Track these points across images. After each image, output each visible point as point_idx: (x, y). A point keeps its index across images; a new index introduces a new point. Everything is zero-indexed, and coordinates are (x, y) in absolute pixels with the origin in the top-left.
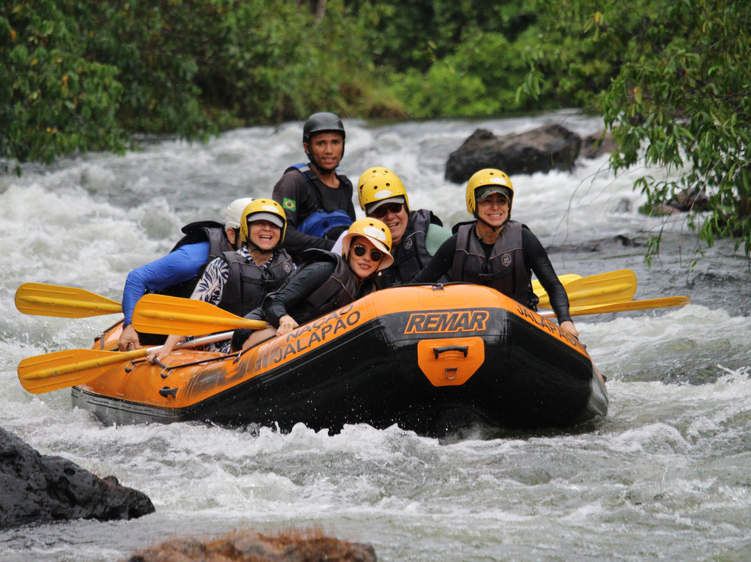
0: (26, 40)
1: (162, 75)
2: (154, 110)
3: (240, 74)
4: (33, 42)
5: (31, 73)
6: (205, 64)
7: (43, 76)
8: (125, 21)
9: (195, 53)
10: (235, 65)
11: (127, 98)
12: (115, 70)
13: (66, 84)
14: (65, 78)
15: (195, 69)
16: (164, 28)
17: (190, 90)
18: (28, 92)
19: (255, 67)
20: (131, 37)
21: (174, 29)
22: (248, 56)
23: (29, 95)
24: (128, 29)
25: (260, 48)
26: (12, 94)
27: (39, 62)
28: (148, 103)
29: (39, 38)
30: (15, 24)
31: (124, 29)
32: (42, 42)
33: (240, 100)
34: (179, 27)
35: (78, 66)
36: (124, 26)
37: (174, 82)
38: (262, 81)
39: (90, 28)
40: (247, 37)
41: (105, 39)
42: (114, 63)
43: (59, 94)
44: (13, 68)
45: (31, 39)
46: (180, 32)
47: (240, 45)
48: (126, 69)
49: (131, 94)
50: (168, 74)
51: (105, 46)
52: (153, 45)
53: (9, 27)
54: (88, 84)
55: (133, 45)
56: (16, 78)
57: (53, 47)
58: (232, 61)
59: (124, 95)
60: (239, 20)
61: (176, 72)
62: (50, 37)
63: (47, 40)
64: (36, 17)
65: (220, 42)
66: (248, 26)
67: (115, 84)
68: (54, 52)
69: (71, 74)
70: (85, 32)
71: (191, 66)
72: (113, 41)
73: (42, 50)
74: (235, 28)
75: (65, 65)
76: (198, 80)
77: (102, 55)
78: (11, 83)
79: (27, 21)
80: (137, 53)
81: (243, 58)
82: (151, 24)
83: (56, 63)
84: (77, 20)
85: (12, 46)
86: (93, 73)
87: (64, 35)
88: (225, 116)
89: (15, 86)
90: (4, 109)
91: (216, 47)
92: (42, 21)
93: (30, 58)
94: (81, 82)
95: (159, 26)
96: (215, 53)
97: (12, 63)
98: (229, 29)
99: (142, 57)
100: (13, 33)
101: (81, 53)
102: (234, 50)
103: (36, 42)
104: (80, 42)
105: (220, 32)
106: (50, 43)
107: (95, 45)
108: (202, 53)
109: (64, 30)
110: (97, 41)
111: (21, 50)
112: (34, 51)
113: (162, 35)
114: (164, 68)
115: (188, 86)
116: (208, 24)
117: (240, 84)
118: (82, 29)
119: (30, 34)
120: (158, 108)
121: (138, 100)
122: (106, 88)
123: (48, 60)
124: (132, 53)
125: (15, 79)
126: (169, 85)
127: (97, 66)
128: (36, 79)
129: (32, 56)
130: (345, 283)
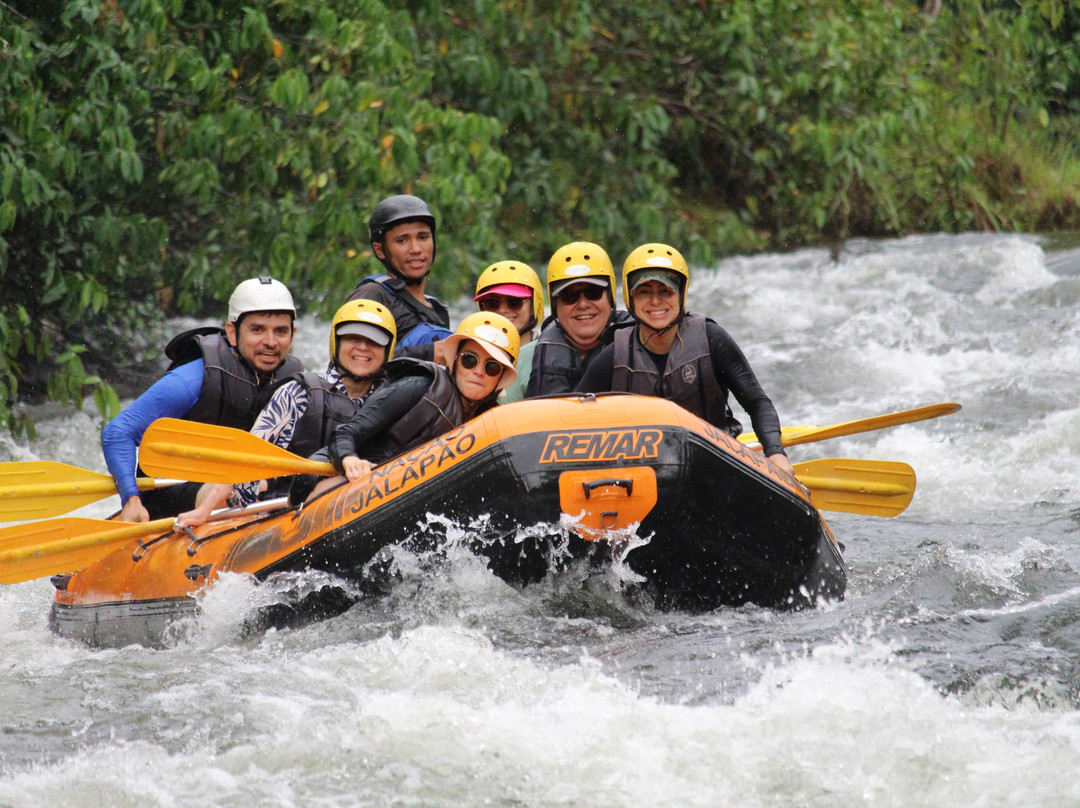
0: (304, 61)
1: (595, 137)
2: (576, 212)
3: (759, 136)
4: (319, 66)
5: (313, 132)
6: (685, 112)
7: (340, 140)
8: (516, 21)
9: (662, 90)
10: (750, 115)
11: (517, 186)
12: (495, 126)
13: (389, 154)
14: (388, 141)
15: (664, 125)
16: (598, 35)
17: (653, 167)
18: (307, 172)
19: (791, 120)
20: (527, 56)
21: (620, 37)
22: (777, 96)
23: (308, 179)
24: (521, 37)
25: (803, 80)
26: (274, 177)
27: (331, 107)
28: (562, 197)
29: (333, 58)
30: (279, 27)
31: (513, 39)
32: (337, 65)
33: (758, 189)
34: (629, 34)
35: (415, 117)
36: (511, 31)
37: (616, 151)
38: (805, 150)
39: (440, 34)
40: (774, 54)
41: (474, 60)
42: (491, 112)
43: (373, 176)
44: (277, 122)
45: (315, 60)
46: (632, 44)
47: (761, 73)
48: (518, 123)
49: (527, 179)
50: (605, 135)
51: (471, 76)
52: (576, 72)
53: (268, 32)
54: (436, 155)
55: (533, 72)
56: (284, 141)
57: (363, 77)
58: (744, 107)
59: (512, 179)
60: (758, 18)
61: (623, 129)
62: (355, 55)
63: (349, 62)
64: (327, 12)
65: (717, 65)
66: (777, 33)
67: (493, 155)
68: (362, 84)
69: (400, 130)
70: (430, 44)
71: (653, 118)
72: (487, 63)
73: (338, 81)
74: (750, 36)
75: (388, 112)
76: (670, 148)
77: (463, 94)
78: (271, 154)
79: (307, 21)
80: (540, 90)
81: (766, 102)
82: (569, 26)
83: (368, 108)
84: (414, 17)
85: (274, 73)
86: (447, 132)
87: (387, 49)
88: (728, 224)
89: (282, 160)
90: (258, 209)
91: (707, 76)
92: (340, 20)
93: (313, 100)
94: (420, 149)
95: (587, 30)
96: (705, 90)
97: (273, 109)
98: (737, 37)
99: (550, 98)
100: (278, 46)
101: (421, 90)
102: (747, 83)
103: (326, 66)
104: (422, 65)
105: (717, 43)
106: (355, 66)
107: (451, 71)
108: (679, 91)
109: (386, 39)
110: (453, 64)
111: (293, 82)
112: (320, 85)
113: (593, 50)
114: (597, 123)
115: (647, 161)
116: (693, 28)
117: (760, 156)
118: (422, 38)
119: (314, 51)
120: (584, 208)
121: (541, 191)
122: (472, 166)
123: (350, 104)
124: (530, 87)
125: (280, 145)
126: (609, 156)
127: (454, 117)
128: (325, 144)
129: (317, 96)
130: (444, 409)
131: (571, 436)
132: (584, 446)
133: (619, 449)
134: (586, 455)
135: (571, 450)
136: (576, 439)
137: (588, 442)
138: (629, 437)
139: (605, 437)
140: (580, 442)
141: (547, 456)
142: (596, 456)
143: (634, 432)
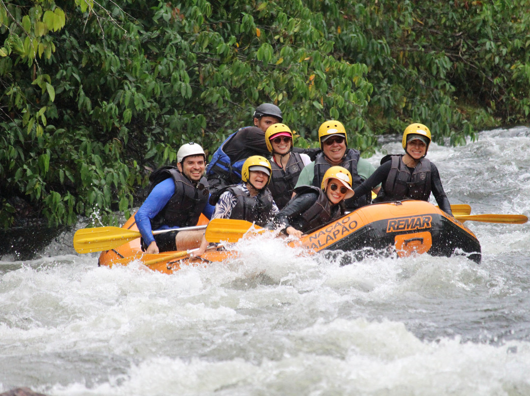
0: (271, 38)
1: (415, 72)
2: (405, 109)
3: (496, 71)
4: (279, 40)
5: (276, 73)
6: (459, 59)
7: (289, 76)
8: (375, 16)
9: (448, 49)
10: (492, 60)
11: (376, 98)
12: (365, 68)
13: (313, 83)
14: (312, 77)
15: (448, 66)
16: (415, 22)
17: (444, 87)
18: (273, 93)
19: (512, 63)
20: (381, 33)
21: (426, 24)
22: (504, 51)
23: (273, 96)
24: (377, 24)
25: (518, 43)
26: (257, 95)
27: (285, 61)
28: (399, 101)
29: (285, 36)
30: (259, 22)
31: (374, 25)
32: (287, 40)
33: (495, 97)
34: (431, 22)
35: (325, 65)
36: (373, 21)
37: (425, 79)
38: (518, 77)
39: (338, 24)
40: (503, 31)
41: (354, 36)
42: (363, 61)
43: (305, 95)
44: (258, 68)
45: (276, 37)
46: (432, 27)
47: (496, 40)
48: (377, 67)
49: (381, 94)
50: (419, 71)
51: (353, 43)
52: (405, 40)
53: (254, 24)
54: (336, 83)
55: (384, 41)
56: (261, 77)
57: (300, 46)
58: (488, 57)
59: (374, 94)
60: (495, 13)
61: (429, 70)
62: (296, 35)
63: (293, 38)
64: (282, 14)
65: (475, 36)
66: (504, 20)
67: (364, 83)
68: (300, 50)
69: (318, 72)
70: (333, 28)
71: (443, 62)
72: (361, 38)
73: (288, 48)
74: (491, 21)
75: (312, 64)
76: (452, 77)
77: (350, 53)
78: (255, 84)
79: (272, 18)
80: (387, 50)
81: (499, 54)
82: (401, 19)
83: (303, 61)
84: (325, 15)
85: (257, 45)
86: (342, 73)
87: (311, 33)
88: (481, 115)
89: (260, 87)
90: (249, 111)
91: (470, 42)
92: (289, 18)
93: (275, 58)
94: (328, 81)
95: (410, 20)
96: (469, 48)
97: (256, 62)
98: (485, 22)
99: (392, 54)
100: (258, 31)
101: (328, 51)
102: (489, 45)
103: (282, 40)
104: (329, 39)
105: (475, 26)
106: (296, 41)
107: (343, 41)
108: (456, 49)
109: (311, 28)
110: (344, 38)
111: (266, 49)
112: (280, 50)
113: (413, 30)
114: (416, 65)
115: (440, 84)
116: (463, 18)
117: (496, 81)
118: (329, 25)
119: (276, 33)
120: (410, 107)
121: (388, 99)
122: (355, 88)
123: (294, 59)
124: (382, 48)
125: (259, 80)
126: (422, 82)
127: (345, 65)
128: (281, 80)
129: (277, 55)
130: (324, 207)
131: (397, 220)
132: (402, 224)
133: (416, 225)
134: (404, 228)
135: (398, 227)
136: (399, 221)
137: (404, 222)
138: (419, 219)
139: (410, 220)
140: (401, 223)
141: (389, 229)
142: (408, 228)
143: (421, 217)
